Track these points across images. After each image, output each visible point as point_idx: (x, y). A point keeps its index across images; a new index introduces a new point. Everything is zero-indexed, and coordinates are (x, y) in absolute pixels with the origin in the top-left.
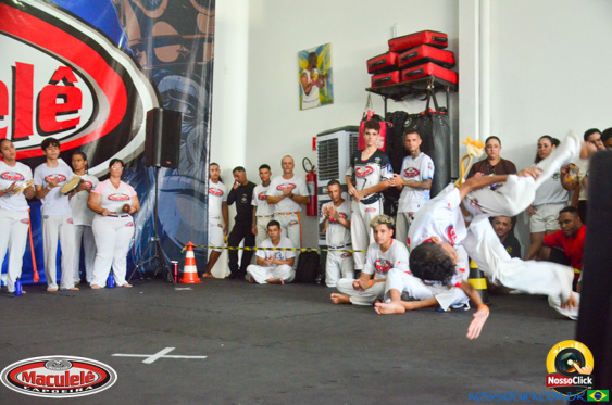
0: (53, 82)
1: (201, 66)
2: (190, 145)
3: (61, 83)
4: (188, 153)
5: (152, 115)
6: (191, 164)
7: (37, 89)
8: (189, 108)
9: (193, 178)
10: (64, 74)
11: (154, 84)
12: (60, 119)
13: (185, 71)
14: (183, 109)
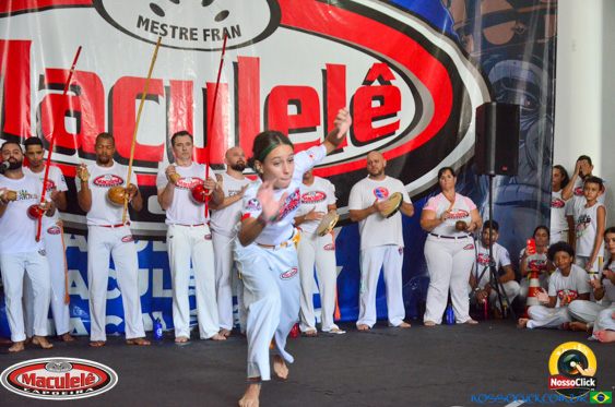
0: (368, 82)
1: (542, 45)
2: (531, 145)
3: (376, 83)
4: (528, 155)
5: (483, 111)
6: (534, 168)
7: (350, 91)
8: (528, 98)
9: (536, 186)
10: (380, 73)
11: (484, 73)
12: (376, 125)
13: (522, 54)
14: (521, 101)
